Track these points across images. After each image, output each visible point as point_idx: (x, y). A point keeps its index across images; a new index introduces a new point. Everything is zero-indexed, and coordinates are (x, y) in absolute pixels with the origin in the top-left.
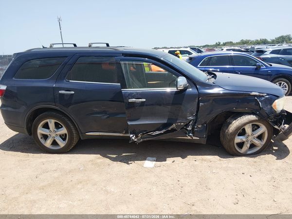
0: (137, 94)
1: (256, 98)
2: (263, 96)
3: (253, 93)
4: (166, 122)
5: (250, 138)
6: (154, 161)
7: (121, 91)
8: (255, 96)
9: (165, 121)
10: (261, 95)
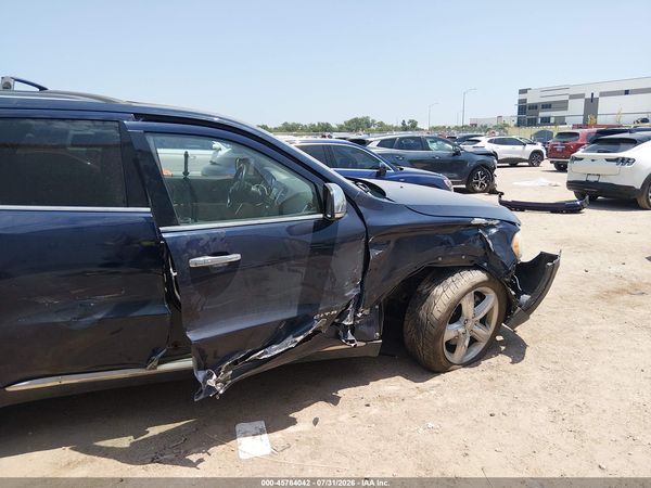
0: (215, 239)
1: (480, 231)
2: (493, 226)
3: (477, 221)
4: (295, 314)
5: (469, 324)
6: (262, 432)
7: (160, 233)
8: (479, 226)
9: (293, 313)
10: (490, 222)
